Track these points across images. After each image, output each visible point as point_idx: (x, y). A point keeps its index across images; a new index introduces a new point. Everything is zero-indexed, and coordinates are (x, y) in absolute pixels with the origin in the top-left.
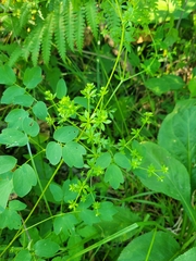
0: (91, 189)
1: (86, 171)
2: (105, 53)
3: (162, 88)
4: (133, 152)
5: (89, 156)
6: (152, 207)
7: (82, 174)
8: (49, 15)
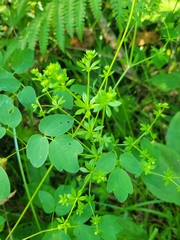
0: (90, 199)
1: (84, 175)
2: (107, 53)
3: (169, 84)
4: (144, 153)
5: (88, 156)
6: (156, 217)
7: (79, 178)
8: (48, 5)
